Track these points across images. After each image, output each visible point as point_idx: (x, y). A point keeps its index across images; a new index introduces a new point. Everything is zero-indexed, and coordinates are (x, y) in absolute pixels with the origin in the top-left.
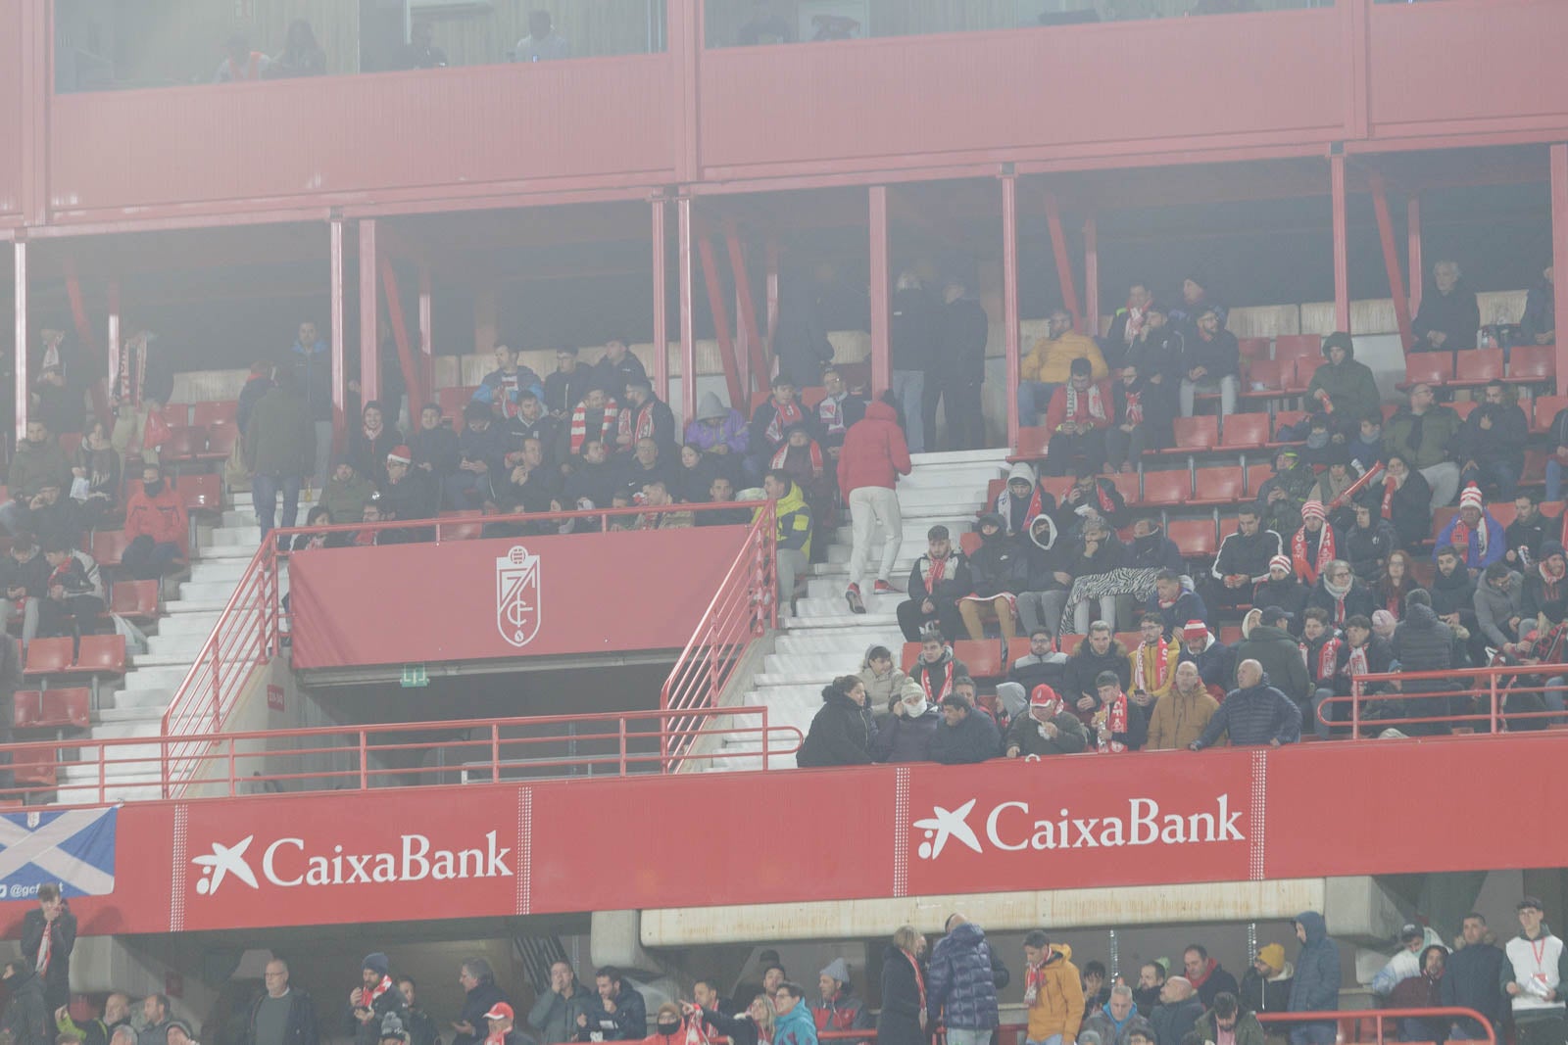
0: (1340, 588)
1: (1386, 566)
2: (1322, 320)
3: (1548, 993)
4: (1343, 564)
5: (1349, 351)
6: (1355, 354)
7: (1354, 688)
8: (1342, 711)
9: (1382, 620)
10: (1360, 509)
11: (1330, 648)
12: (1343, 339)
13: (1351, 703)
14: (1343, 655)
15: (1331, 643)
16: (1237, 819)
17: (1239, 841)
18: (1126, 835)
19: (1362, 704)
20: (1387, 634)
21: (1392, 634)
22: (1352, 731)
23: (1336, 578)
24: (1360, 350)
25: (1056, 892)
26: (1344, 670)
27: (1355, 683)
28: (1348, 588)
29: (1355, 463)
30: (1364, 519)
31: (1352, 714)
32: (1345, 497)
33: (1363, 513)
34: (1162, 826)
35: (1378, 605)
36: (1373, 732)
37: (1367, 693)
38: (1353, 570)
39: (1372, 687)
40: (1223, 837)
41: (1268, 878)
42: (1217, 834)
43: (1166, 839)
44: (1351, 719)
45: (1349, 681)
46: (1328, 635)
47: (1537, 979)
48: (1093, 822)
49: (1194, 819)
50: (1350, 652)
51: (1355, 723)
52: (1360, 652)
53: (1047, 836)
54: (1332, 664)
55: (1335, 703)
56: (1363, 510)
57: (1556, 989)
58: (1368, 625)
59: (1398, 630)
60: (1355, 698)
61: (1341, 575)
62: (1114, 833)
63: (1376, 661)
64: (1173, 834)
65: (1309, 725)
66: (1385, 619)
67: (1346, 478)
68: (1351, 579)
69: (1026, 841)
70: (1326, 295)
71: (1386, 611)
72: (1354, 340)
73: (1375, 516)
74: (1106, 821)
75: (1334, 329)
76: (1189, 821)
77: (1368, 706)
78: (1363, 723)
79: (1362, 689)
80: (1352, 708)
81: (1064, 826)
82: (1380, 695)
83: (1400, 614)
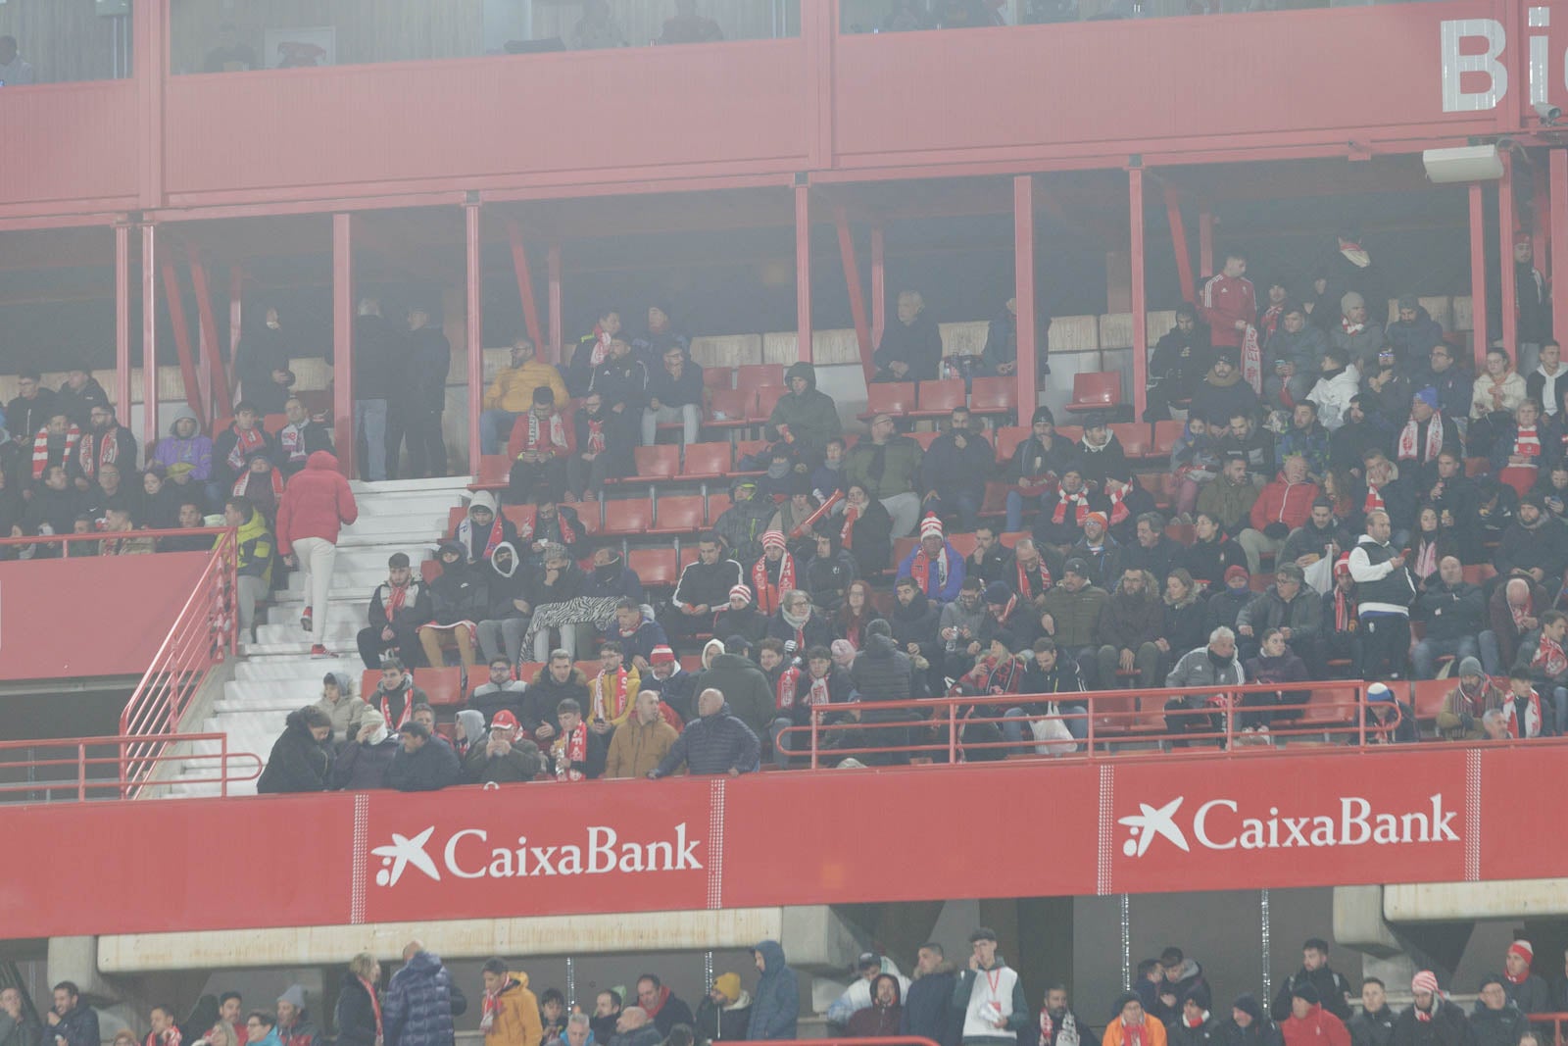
0: (798, 619)
1: (846, 596)
2: (784, 349)
3: (999, 1020)
4: (801, 593)
5: (812, 382)
6: (817, 384)
7: (813, 718)
8: (801, 740)
9: (841, 649)
10: (821, 539)
11: (788, 678)
12: (805, 369)
13: (810, 732)
14: (803, 685)
15: (788, 672)
16: (696, 847)
17: (696, 870)
18: (584, 863)
19: (821, 734)
20: (846, 665)
21: (851, 663)
22: (811, 761)
23: (794, 607)
24: (823, 380)
25: (513, 920)
26: (805, 700)
27: (814, 712)
28: (806, 617)
29: (816, 492)
30: (825, 548)
31: (811, 743)
32: (805, 528)
33: (824, 542)
34: (620, 855)
35: (837, 634)
36: (831, 761)
37: (825, 723)
38: (811, 599)
39: (832, 717)
40: (681, 865)
41: (723, 908)
42: (674, 862)
43: (624, 867)
44: (810, 749)
45: (809, 710)
46: (785, 665)
47: (990, 1006)
48: (551, 850)
49: (652, 848)
50: (812, 683)
51: (814, 752)
52: (822, 682)
53: (505, 864)
54: (790, 694)
55: (794, 732)
56: (824, 540)
57: (1008, 1018)
58: (829, 655)
59: (857, 660)
60: (814, 727)
61: (799, 604)
62: (572, 862)
63: (837, 690)
64: (630, 862)
65: (768, 754)
66: (844, 648)
67: (807, 508)
68: (809, 608)
69: (484, 869)
70: (790, 326)
71: (846, 641)
72: (817, 370)
73: (836, 544)
74: (564, 849)
75: (797, 360)
76: (647, 850)
77: (827, 737)
78: (822, 752)
79: (821, 719)
80: (811, 735)
81: (522, 854)
82: (840, 725)
83: (860, 644)
